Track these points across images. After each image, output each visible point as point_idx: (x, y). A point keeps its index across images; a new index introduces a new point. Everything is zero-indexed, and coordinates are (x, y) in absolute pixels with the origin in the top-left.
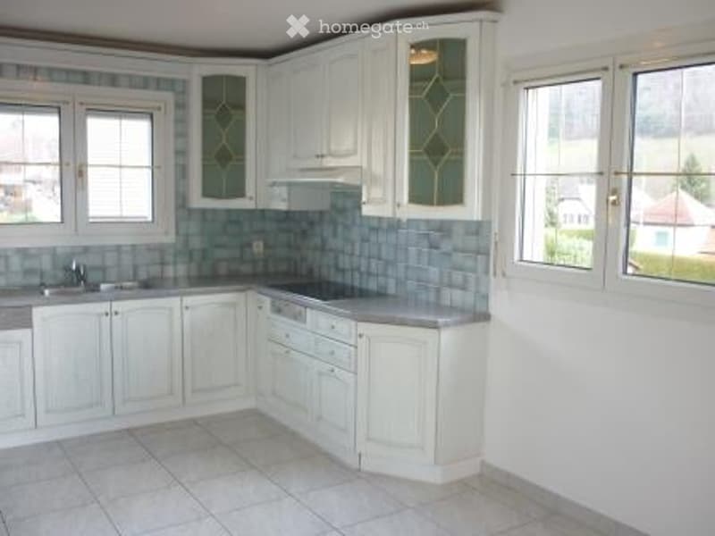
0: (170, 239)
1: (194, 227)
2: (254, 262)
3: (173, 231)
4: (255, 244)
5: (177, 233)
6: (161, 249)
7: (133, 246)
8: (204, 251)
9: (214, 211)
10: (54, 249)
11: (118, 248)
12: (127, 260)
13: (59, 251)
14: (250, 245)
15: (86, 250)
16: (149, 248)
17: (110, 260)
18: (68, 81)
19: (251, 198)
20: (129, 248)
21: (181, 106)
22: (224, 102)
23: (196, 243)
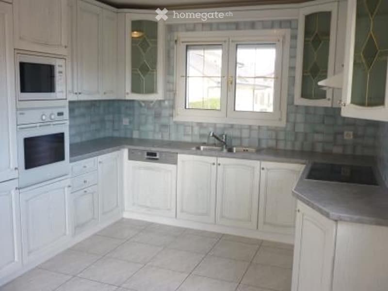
0: (283, 124)
1: (300, 118)
2: (344, 146)
3: (284, 120)
4: (346, 133)
5: (287, 121)
6: (276, 130)
7: (259, 127)
8: (306, 134)
9: (315, 108)
10: (215, 124)
11: (250, 128)
12: (255, 135)
13: (218, 126)
14: (342, 133)
15: (232, 126)
16: (269, 129)
17: (245, 134)
18: (228, 29)
19: (329, 99)
20: (257, 128)
21: (294, 37)
22: (316, 32)
23: (300, 128)
